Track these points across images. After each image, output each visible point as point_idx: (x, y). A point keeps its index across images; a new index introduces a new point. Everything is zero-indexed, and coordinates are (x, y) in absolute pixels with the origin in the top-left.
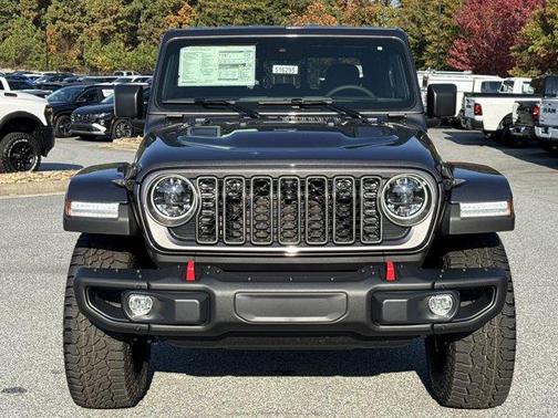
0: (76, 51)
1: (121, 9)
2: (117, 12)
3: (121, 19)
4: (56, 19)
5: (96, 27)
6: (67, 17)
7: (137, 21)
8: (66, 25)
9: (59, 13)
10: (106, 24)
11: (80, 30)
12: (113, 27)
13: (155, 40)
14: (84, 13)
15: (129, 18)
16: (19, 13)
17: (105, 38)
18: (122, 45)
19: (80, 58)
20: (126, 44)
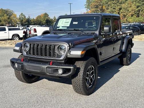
0: (126, 18)
1: (136, 9)
2: (135, 10)
3: (136, 11)
4: (122, 12)
5: (130, 13)
6: (124, 12)
7: (139, 12)
8: (124, 13)
9: (123, 11)
10: (133, 12)
11: (127, 14)
12: (134, 13)
13: (143, 15)
14: (128, 11)
15: (137, 11)
16: (115, 11)
17: (132, 16)
18: (136, 17)
19: (126, 20)
20: (137, 17)
